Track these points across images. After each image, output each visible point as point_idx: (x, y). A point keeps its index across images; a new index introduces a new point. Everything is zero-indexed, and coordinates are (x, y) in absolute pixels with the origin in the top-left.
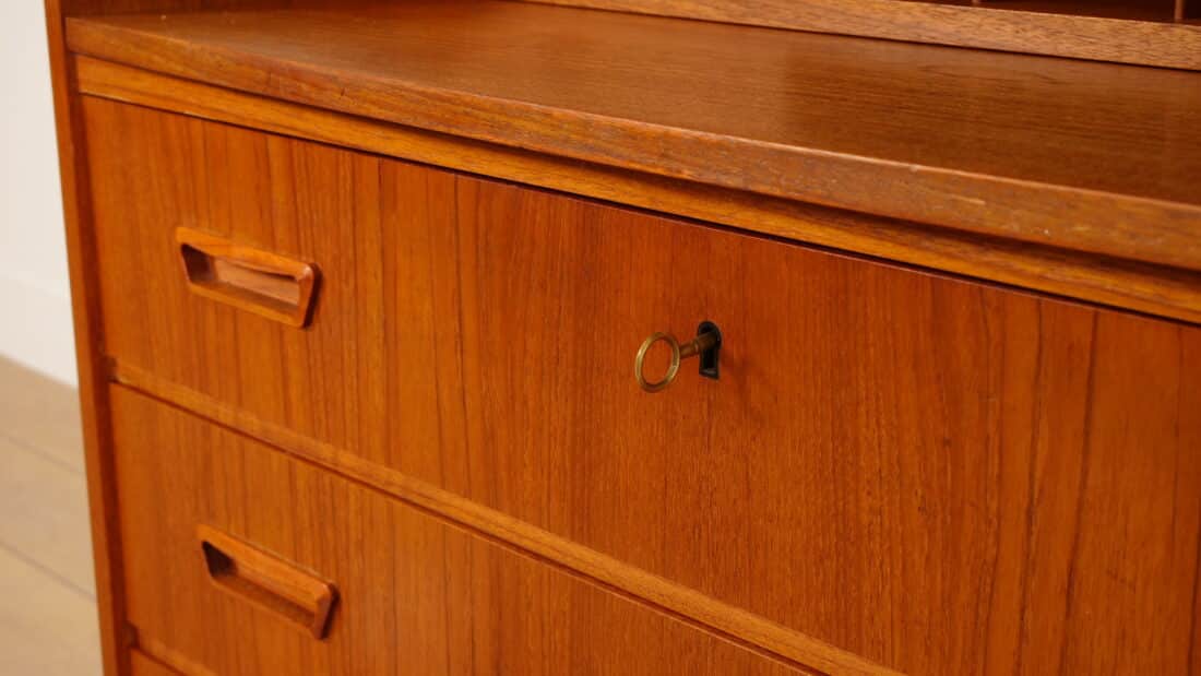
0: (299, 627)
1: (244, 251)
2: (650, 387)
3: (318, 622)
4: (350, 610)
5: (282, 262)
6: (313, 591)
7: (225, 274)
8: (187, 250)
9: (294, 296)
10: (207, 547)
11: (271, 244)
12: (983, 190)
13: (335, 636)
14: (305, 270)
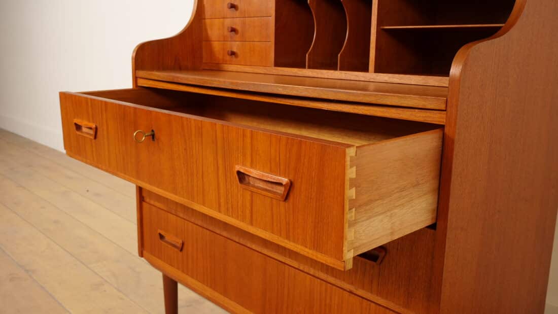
0: (176, 250)
1: (86, 123)
3: (180, 249)
4: (185, 247)
5: (91, 125)
6: (179, 242)
7: (84, 130)
8: (76, 124)
9: (92, 132)
10: (160, 234)
13: (183, 251)
14: (94, 126)
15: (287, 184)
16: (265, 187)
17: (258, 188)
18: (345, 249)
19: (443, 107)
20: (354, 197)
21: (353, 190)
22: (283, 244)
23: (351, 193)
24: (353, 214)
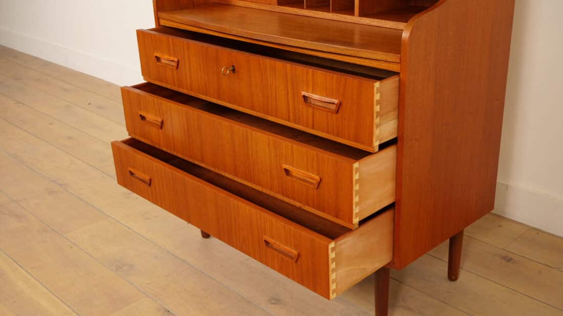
0: (157, 128)
1: (166, 57)
2: (224, 75)
3: (160, 126)
4: (165, 123)
5: (172, 58)
7: (163, 61)
8: (156, 57)
9: (174, 64)
10: (141, 115)
11: (170, 55)
12: (287, 40)
13: (163, 129)
14: (176, 60)
15: (338, 103)
16: (322, 105)
17: (316, 105)
18: (374, 140)
19: (398, 61)
20: (379, 111)
21: (379, 106)
22: (335, 140)
23: (377, 108)
24: (379, 120)
